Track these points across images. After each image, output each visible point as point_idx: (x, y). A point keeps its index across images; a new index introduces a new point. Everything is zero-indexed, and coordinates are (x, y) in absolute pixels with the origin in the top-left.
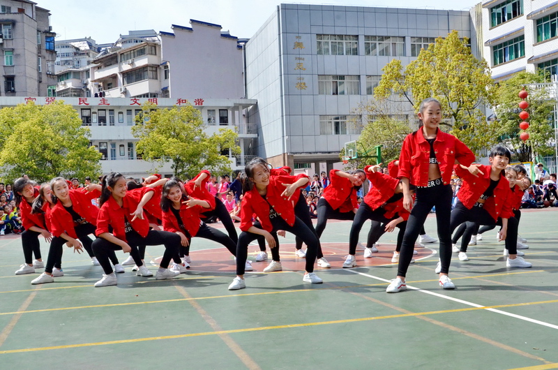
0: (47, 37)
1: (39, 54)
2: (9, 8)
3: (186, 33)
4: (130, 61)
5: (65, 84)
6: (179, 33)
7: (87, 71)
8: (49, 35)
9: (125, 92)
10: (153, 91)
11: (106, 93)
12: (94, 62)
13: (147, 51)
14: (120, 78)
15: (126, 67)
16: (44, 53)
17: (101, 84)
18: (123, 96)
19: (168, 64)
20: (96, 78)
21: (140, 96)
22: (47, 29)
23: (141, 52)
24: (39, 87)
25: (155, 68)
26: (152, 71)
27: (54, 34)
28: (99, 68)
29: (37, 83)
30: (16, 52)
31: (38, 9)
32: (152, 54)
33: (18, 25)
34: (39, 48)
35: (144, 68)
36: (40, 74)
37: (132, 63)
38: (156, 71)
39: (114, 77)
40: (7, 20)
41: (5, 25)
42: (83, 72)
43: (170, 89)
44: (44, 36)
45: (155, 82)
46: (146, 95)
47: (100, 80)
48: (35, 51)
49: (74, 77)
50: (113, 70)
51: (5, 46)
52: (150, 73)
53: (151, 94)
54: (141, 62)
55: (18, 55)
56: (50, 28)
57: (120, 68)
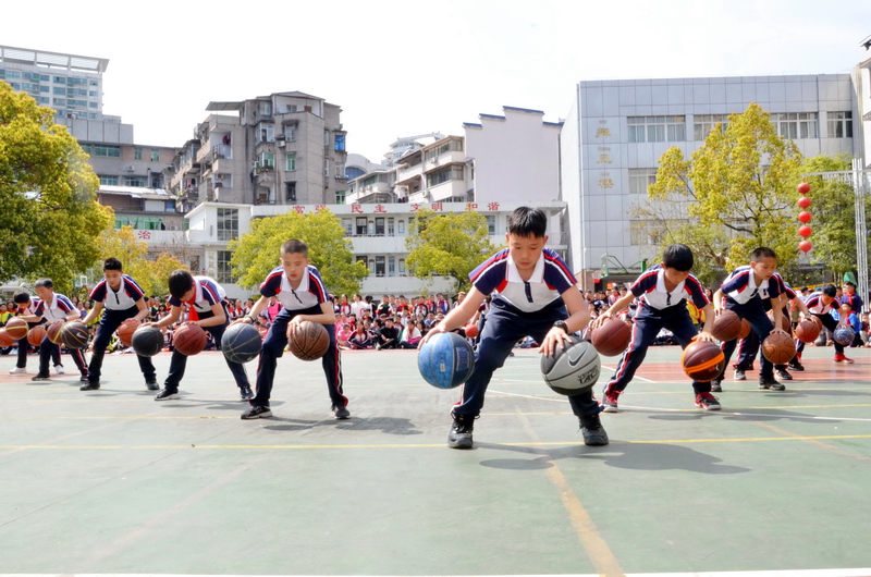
0: (337, 137)
1: (326, 156)
2: (295, 107)
3: (497, 123)
4: (433, 159)
5: (371, 189)
6: (487, 124)
7: (395, 173)
8: (340, 135)
9: (429, 196)
10: (458, 194)
11: (410, 198)
12: (399, 162)
13: (451, 147)
14: (424, 179)
15: (430, 166)
16: (333, 154)
17: (407, 187)
18: (427, 201)
19: (474, 161)
20: (401, 180)
21: (444, 201)
22: (337, 127)
23: (446, 149)
24: (324, 193)
25: (461, 166)
26: (458, 170)
27: (345, 132)
28: (406, 168)
29: (321, 189)
30: (298, 155)
31: (326, 105)
32: (457, 150)
33: (302, 125)
34: (327, 149)
35: (447, 168)
36: (326, 178)
37: (436, 162)
38: (462, 170)
39: (418, 178)
40: (290, 121)
41: (288, 125)
42: (390, 174)
43: (475, 192)
44: (333, 135)
45: (460, 183)
46: (449, 200)
47: (404, 183)
48: (321, 153)
49: (381, 181)
50: (417, 171)
51: (287, 150)
52: (454, 173)
53: (455, 199)
54: (445, 160)
55: (300, 158)
56: (341, 126)
57: (424, 168)
